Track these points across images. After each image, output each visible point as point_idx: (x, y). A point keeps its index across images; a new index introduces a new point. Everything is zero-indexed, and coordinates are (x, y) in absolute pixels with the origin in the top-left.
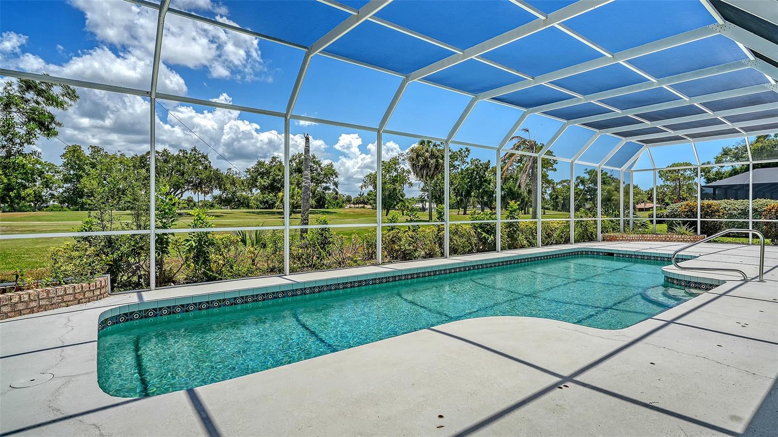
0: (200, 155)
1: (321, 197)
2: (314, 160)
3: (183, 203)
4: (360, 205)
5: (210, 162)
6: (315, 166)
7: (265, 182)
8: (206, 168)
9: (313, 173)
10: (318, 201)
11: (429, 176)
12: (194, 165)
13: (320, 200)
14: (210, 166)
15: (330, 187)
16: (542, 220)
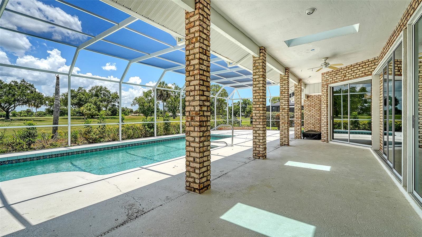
0: (28, 85)
1: (114, 110)
2: (106, 90)
3: (24, 113)
4: (138, 114)
5: (36, 89)
6: (106, 93)
7: (74, 101)
8: (32, 92)
9: (106, 97)
10: (112, 112)
11: (163, 100)
12: (22, 90)
13: (114, 111)
14: (35, 92)
15: (116, 105)
16: (182, 121)
